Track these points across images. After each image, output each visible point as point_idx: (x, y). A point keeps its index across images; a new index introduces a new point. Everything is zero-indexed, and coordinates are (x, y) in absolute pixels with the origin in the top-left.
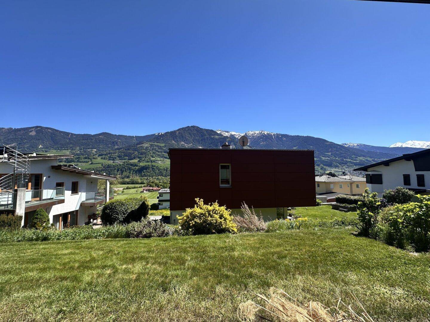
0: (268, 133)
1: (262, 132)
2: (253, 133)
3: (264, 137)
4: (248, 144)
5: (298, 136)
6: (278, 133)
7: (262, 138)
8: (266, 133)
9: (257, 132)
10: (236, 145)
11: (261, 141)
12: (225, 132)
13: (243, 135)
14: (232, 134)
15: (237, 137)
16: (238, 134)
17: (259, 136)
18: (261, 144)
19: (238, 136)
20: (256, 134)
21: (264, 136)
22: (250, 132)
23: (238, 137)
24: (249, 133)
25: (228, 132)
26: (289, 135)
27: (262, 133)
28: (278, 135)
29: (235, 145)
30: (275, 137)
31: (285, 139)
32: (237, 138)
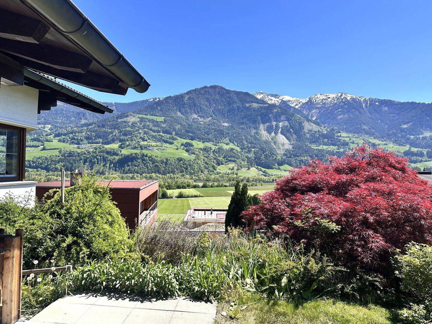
0: (354, 96)
1: (341, 95)
2: (324, 98)
3: (345, 104)
4: (314, 119)
5: (413, 103)
6: (374, 97)
7: (342, 107)
8: (349, 98)
9: (332, 96)
10: (291, 120)
11: (339, 112)
12: (272, 96)
13: (304, 101)
14: (283, 100)
15: (292, 105)
16: (294, 99)
17: (336, 104)
18: (339, 117)
19: (295, 104)
20: (330, 99)
21: (346, 102)
22: (319, 96)
23: (297, 105)
24: (316, 97)
25: (277, 95)
26: (394, 101)
27: (342, 97)
28: (372, 101)
29: (288, 120)
30: (366, 106)
31: (386, 108)
32: (292, 107)
